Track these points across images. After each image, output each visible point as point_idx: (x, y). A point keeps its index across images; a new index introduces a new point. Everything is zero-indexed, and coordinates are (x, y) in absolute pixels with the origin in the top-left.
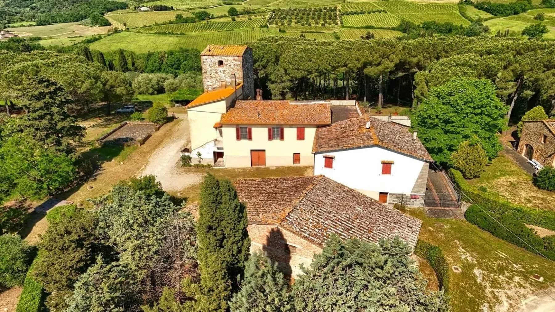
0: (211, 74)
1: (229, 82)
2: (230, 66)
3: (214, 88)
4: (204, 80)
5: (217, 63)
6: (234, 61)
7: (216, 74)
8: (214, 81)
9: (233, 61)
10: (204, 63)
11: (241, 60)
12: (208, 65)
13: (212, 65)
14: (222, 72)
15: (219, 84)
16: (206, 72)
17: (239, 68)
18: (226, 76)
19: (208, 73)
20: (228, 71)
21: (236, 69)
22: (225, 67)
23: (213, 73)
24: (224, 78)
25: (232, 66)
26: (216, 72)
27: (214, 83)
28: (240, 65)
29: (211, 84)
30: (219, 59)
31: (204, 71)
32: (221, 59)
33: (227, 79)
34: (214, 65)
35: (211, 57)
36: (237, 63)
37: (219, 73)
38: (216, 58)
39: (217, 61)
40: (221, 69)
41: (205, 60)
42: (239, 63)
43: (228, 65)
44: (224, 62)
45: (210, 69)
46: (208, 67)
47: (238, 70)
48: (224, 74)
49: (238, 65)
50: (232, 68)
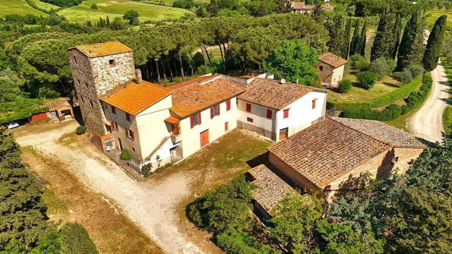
0: (103, 77)
1: (123, 81)
2: (122, 63)
3: (108, 92)
4: (97, 85)
5: (108, 63)
6: (126, 58)
7: (108, 76)
8: (108, 83)
9: (124, 58)
10: (94, 66)
11: (132, 56)
12: (99, 67)
13: (104, 67)
14: (115, 71)
15: (112, 86)
16: (97, 76)
17: (131, 64)
18: (119, 75)
19: (100, 77)
20: (121, 70)
21: (128, 66)
22: (117, 66)
23: (105, 76)
24: (117, 77)
25: (125, 64)
26: (108, 73)
27: (108, 85)
28: (131, 60)
29: (104, 88)
30: (110, 58)
31: (95, 75)
32: (112, 59)
33: (120, 78)
34: (105, 67)
35: (101, 58)
36: (129, 59)
37: (112, 74)
38: (106, 58)
39: (108, 61)
40: (113, 69)
41: (95, 63)
42: (131, 59)
43: (120, 63)
44: (116, 61)
45: (102, 71)
46: (99, 69)
47: (130, 66)
48: (116, 73)
49: (130, 61)
50: (124, 65)
